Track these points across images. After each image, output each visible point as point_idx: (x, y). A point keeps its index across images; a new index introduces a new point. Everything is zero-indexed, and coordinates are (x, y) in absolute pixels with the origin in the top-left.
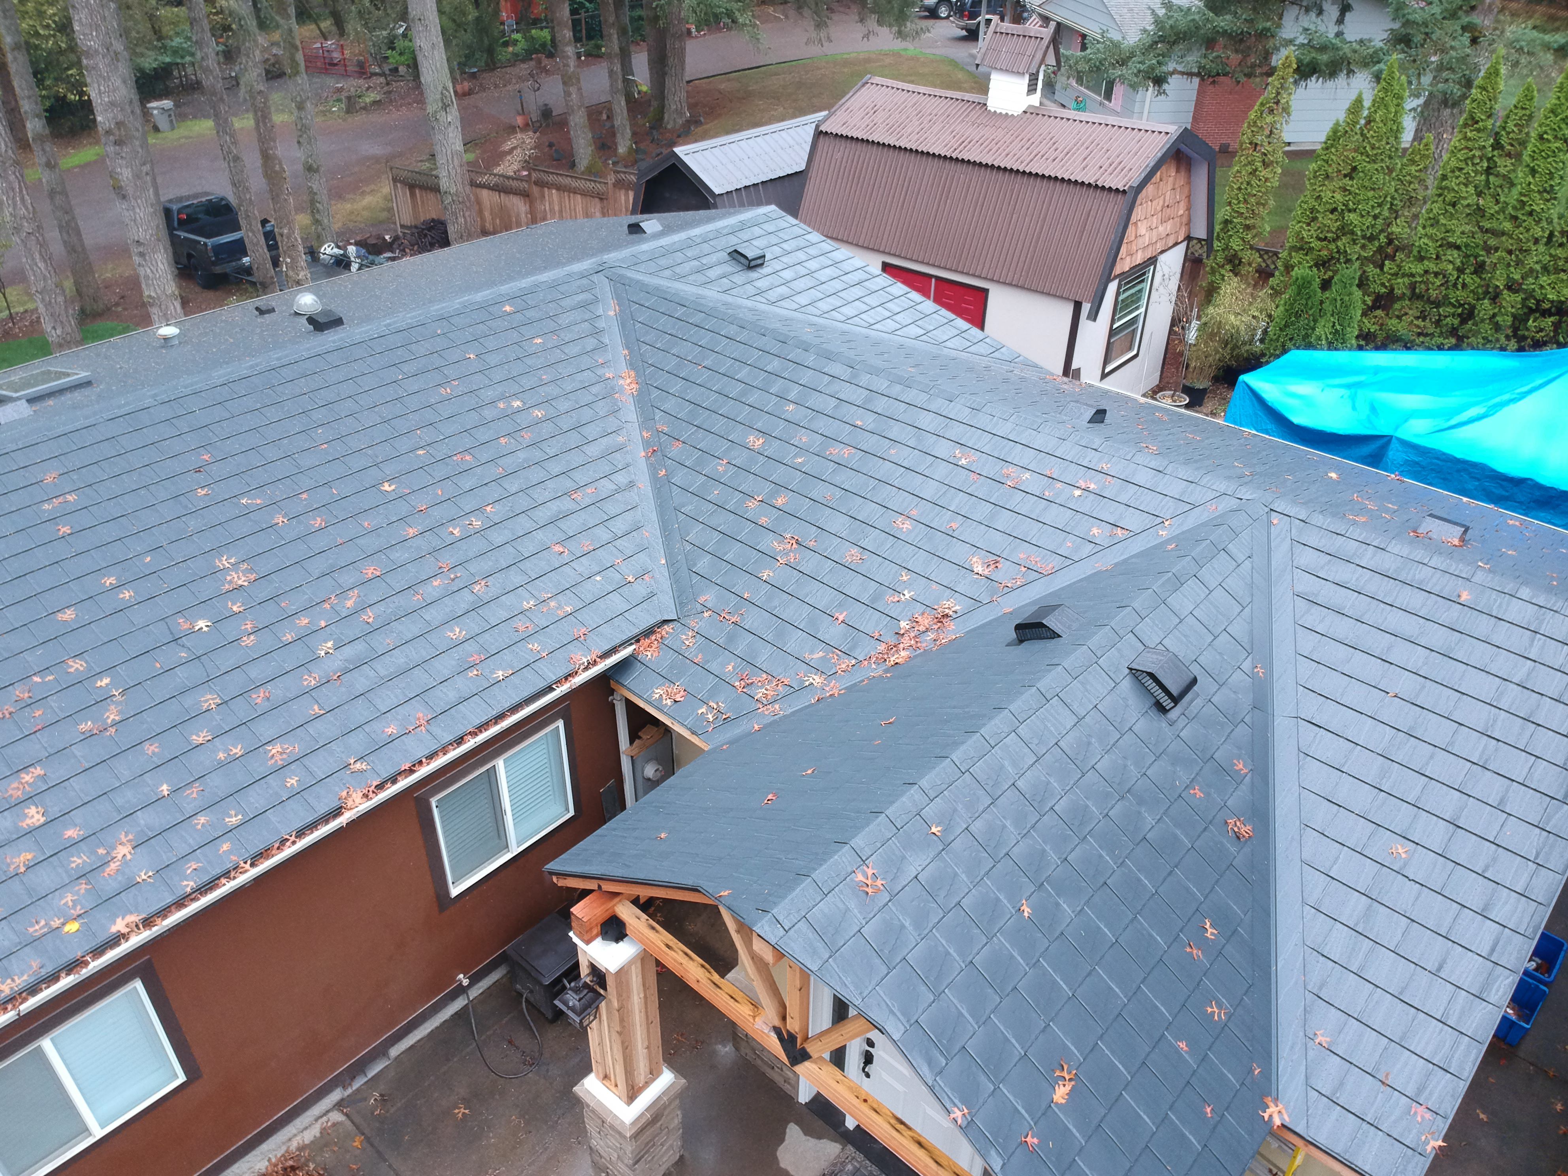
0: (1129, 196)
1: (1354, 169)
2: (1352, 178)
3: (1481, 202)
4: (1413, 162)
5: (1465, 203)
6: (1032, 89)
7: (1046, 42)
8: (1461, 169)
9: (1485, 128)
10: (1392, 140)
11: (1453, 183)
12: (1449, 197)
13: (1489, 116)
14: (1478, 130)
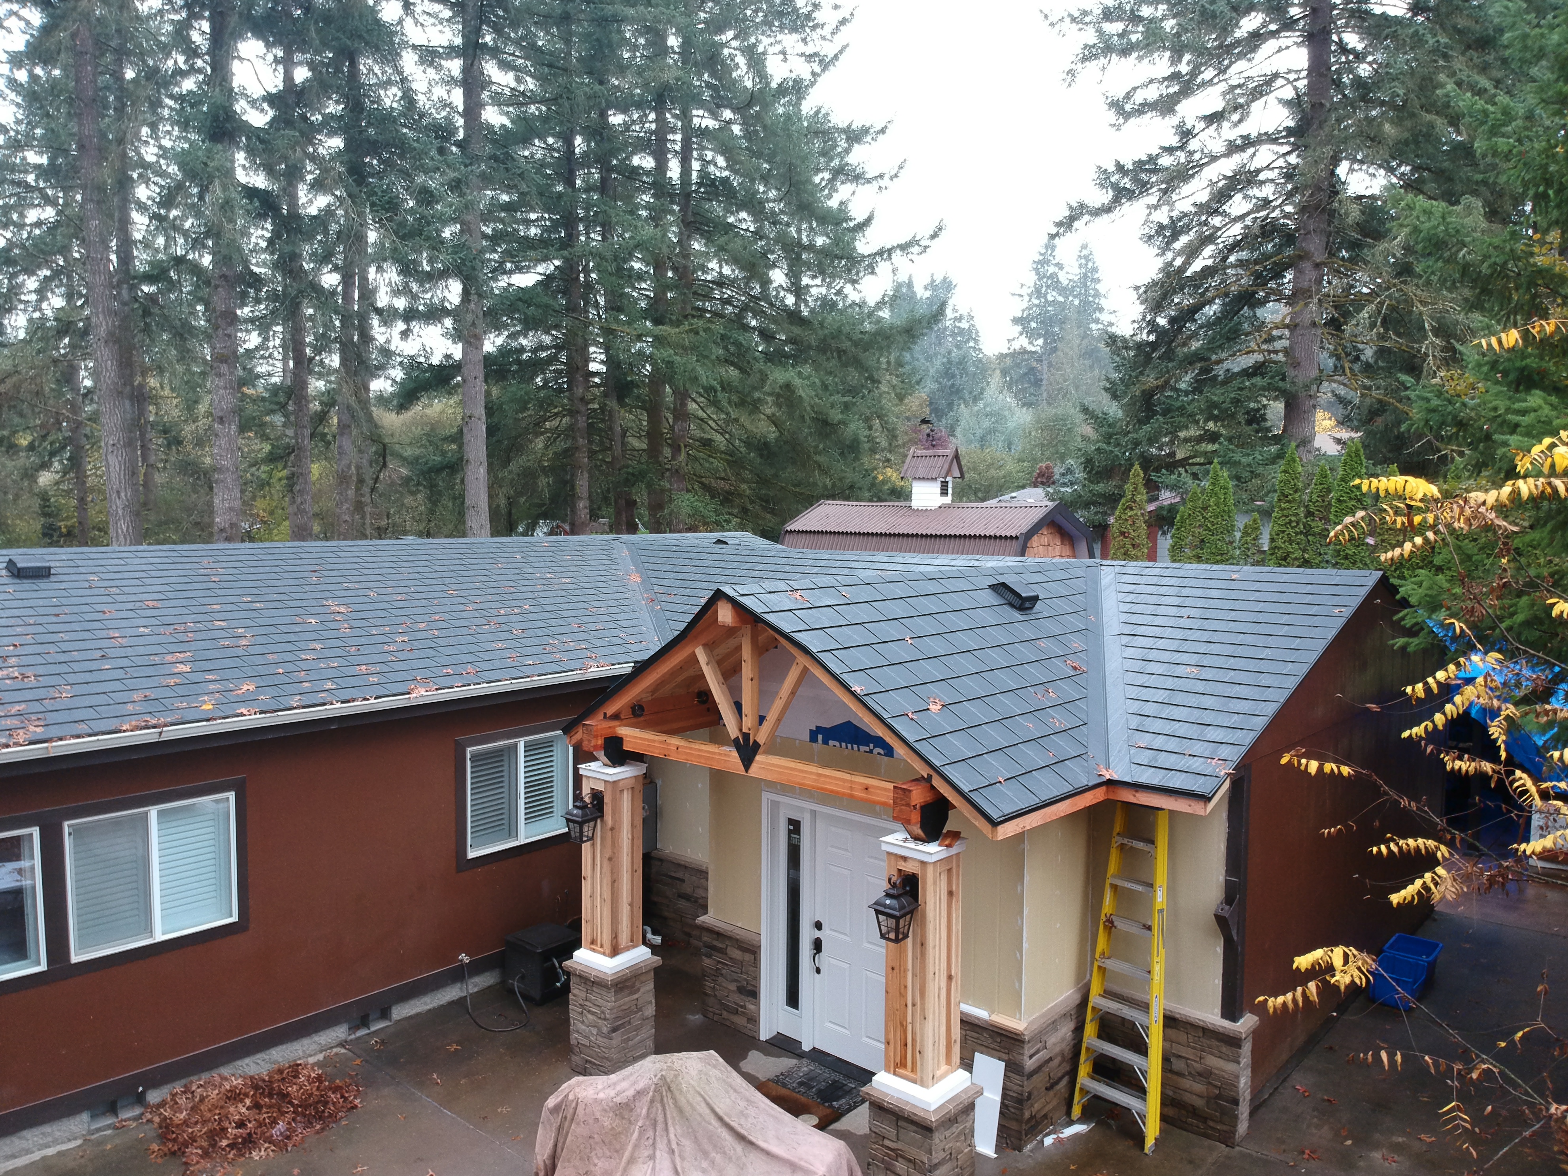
0: (1021, 540)
1: (1202, 541)
2: (1202, 549)
3: (1306, 556)
4: (1248, 534)
5: (1293, 556)
6: (944, 492)
7: (950, 458)
8: (1283, 532)
9: (1294, 499)
10: (1226, 517)
11: (1280, 543)
12: (1279, 553)
13: (1296, 492)
14: (1289, 502)
